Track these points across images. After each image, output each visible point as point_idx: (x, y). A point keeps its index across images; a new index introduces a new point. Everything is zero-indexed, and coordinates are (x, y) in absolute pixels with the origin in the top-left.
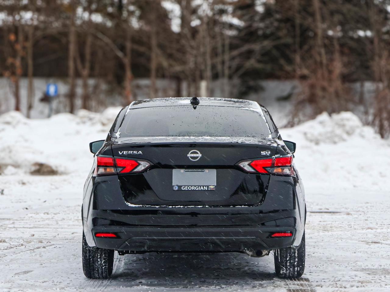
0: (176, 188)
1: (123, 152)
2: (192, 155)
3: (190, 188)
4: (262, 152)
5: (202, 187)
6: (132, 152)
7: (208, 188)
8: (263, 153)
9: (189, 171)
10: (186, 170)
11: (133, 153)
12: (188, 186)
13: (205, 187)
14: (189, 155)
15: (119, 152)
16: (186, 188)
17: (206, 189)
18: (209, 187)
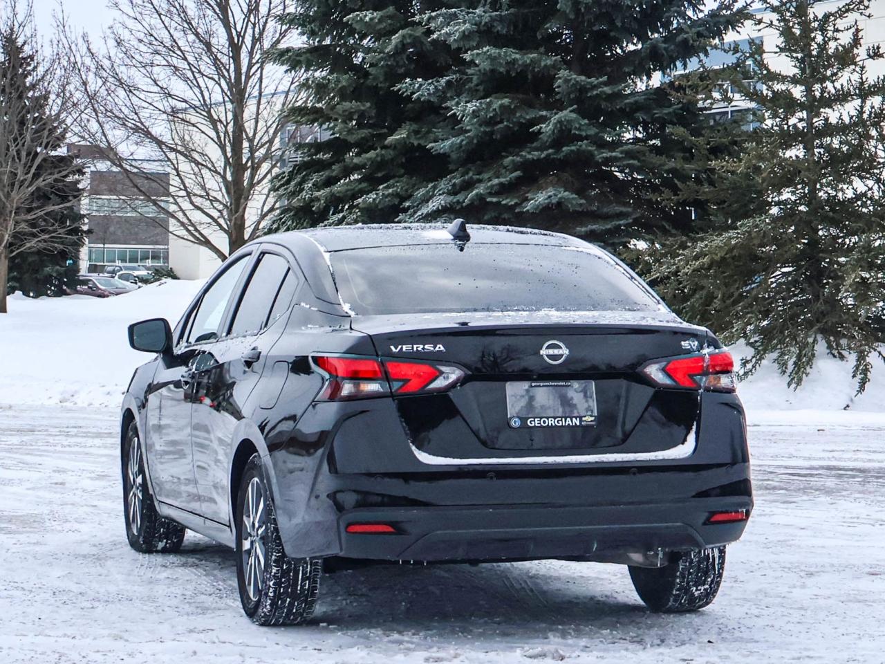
0: (516, 423)
1: (400, 347)
2: (551, 352)
3: (544, 422)
4: (683, 343)
5: (568, 419)
6: (422, 346)
7: (581, 421)
8: (685, 344)
9: (540, 386)
10: (533, 384)
11: (423, 349)
12: (541, 418)
13: (574, 419)
14: (543, 352)
15: (392, 347)
16: (537, 422)
17: (578, 424)
18: (584, 419)
